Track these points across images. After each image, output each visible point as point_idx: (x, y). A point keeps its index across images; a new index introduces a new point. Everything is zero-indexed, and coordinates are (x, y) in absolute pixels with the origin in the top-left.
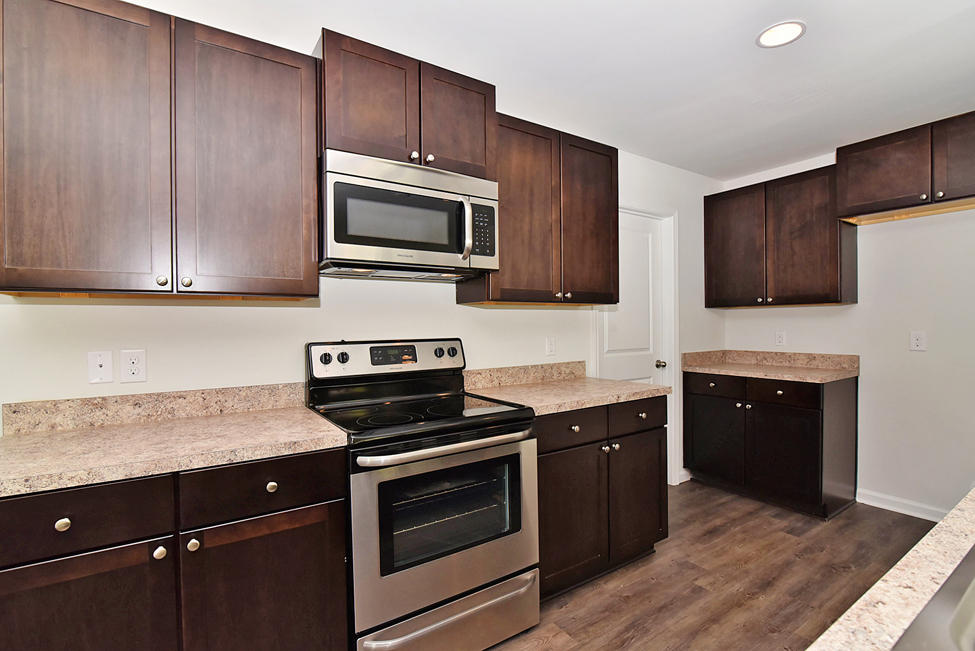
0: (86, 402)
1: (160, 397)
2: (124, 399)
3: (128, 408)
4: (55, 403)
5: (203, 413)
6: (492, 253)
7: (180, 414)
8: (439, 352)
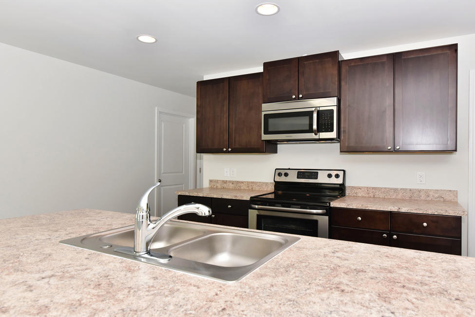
0: (223, 181)
4: (218, 181)
5: (247, 189)
6: (332, 130)
7: (242, 188)
8: (330, 176)
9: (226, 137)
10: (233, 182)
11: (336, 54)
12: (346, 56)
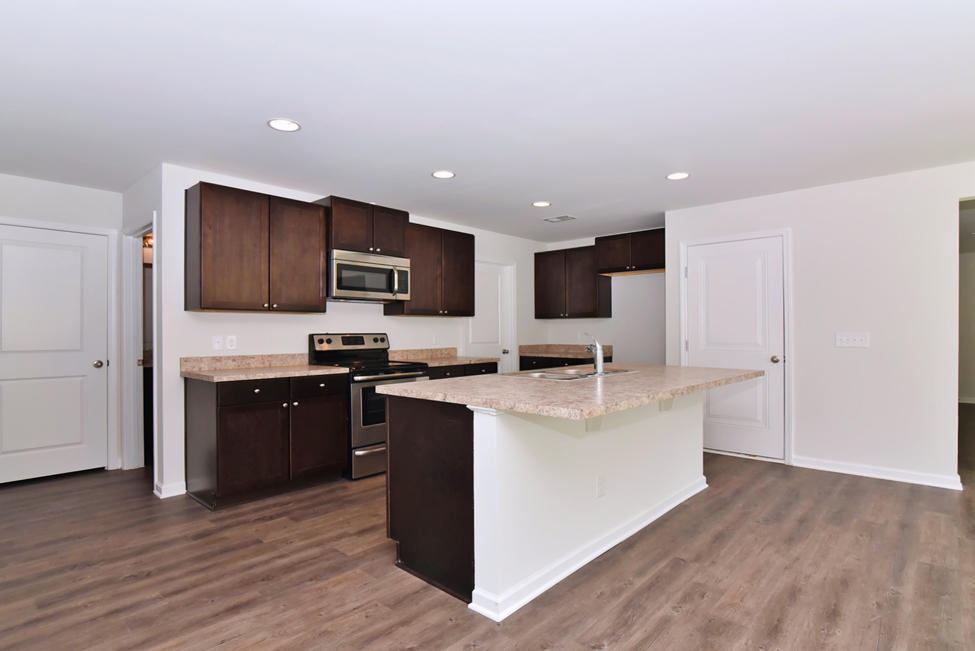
0: (213, 358)
1: (244, 358)
2: (229, 358)
3: (230, 361)
5: (262, 366)
6: (407, 293)
7: (253, 366)
8: (376, 340)
9: (265, 288)
10: (234, 359)
11: (406, 215)
12: (413, 219)
